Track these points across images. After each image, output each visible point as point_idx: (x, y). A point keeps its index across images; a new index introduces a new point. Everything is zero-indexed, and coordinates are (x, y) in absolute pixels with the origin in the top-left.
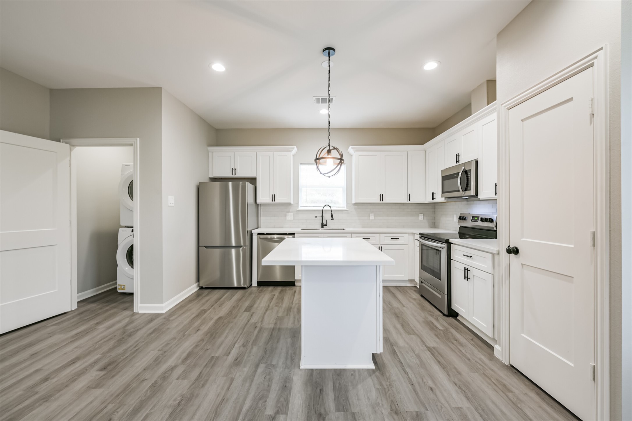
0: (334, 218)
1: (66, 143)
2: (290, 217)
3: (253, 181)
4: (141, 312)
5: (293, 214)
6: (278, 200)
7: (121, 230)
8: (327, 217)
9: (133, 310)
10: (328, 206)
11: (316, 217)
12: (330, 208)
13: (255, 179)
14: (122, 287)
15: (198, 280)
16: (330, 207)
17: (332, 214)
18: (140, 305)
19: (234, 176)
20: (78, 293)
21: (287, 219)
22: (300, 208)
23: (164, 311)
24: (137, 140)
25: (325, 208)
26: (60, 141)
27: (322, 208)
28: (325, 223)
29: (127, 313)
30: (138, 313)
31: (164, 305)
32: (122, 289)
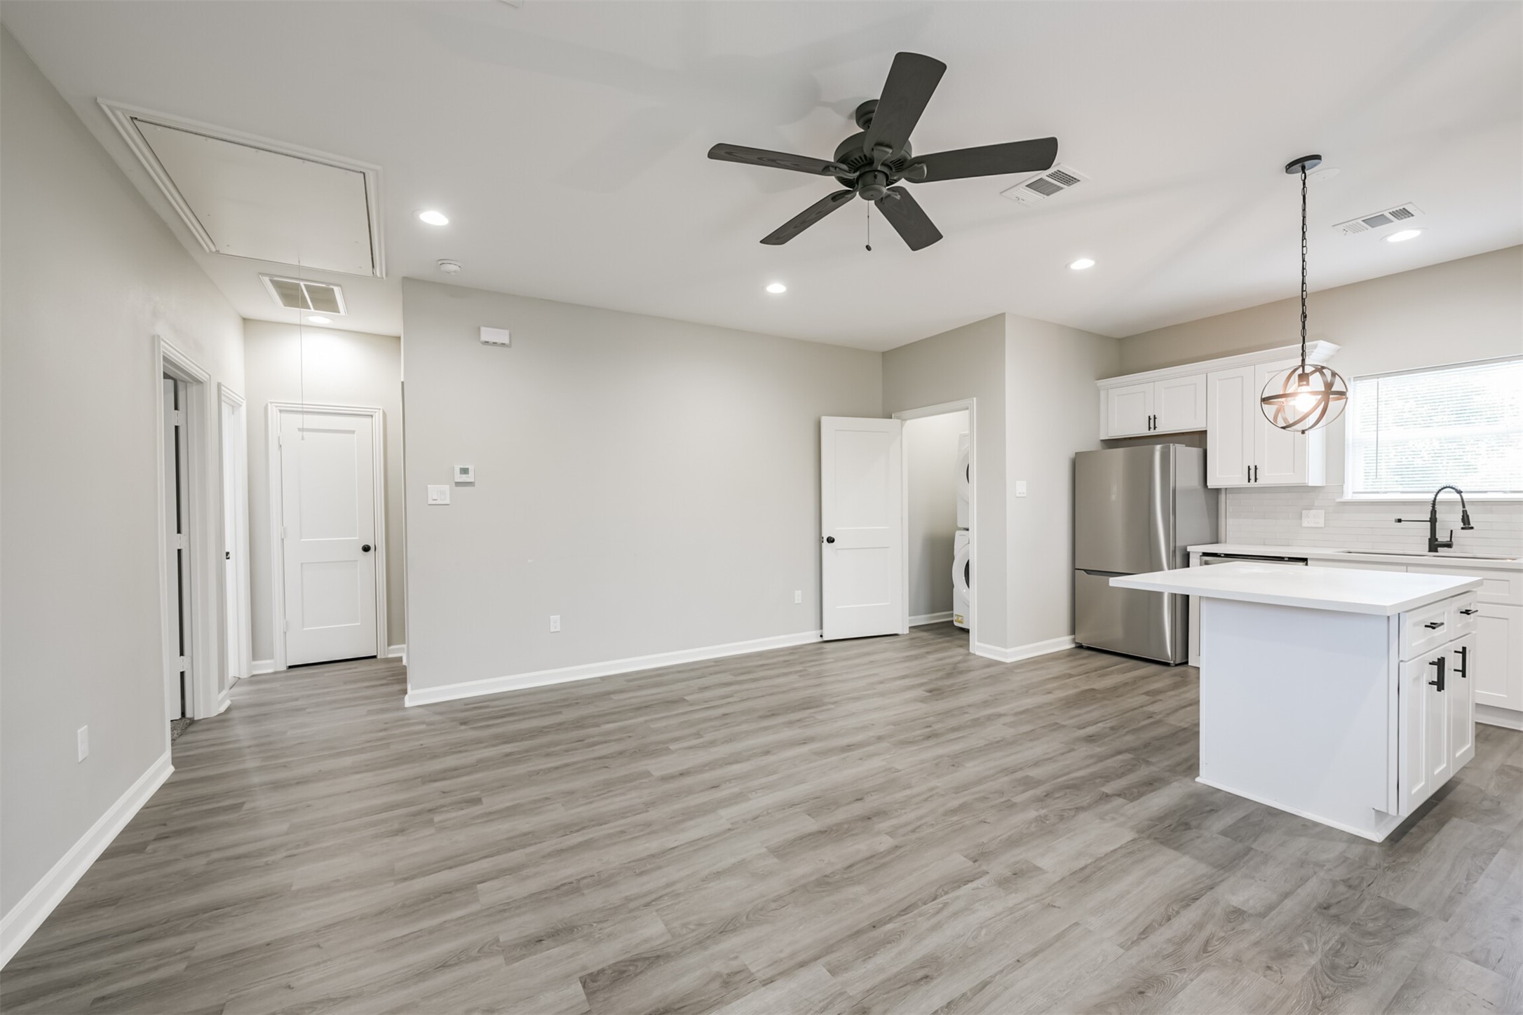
0: (1472, 525)
1: (898, 418)
2: (1314, 519)
3: (1198, 438)
4: (977, 653)
5: (1325, 513)
6: (1263, 480)
7: (958, 533)
8: (1449, 521)
9: (969, 650)
10: (1452, 488)
11: (1400, 521)
12: (1457, 496)
13: (1203, 433)
14: (960, 618)
15: (1073, 631)
16: (1459, 492)
17: (1465, 512)
18: (977, 643)
19: (1152, 432)
20: (910, 615)
21: (1305, 523)
22: (1348, 496)
23: (1009, 660)
24: (973, 400)
25: (1440, 497)
26: (891, 418)
27: (1431, 497)
28: (1442, 537)
29: (961, 651)
30: (974, 654)
31: (1009, 650)
32: (960, 622)
